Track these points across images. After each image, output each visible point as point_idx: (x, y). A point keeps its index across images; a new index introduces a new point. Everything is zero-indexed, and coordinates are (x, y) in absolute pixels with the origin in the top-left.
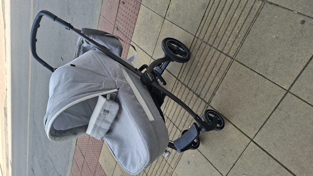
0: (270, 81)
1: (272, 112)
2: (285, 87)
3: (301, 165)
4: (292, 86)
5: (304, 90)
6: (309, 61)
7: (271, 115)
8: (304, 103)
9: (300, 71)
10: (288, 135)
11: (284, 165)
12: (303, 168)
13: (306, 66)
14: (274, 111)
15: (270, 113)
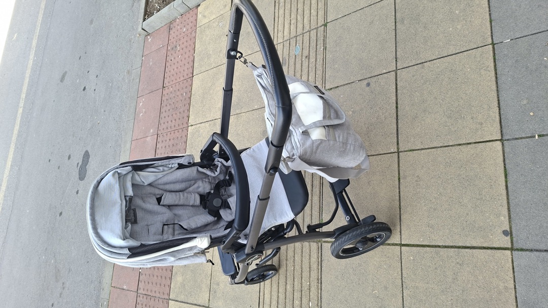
0: (374, 155)
1: (399, 187)
2: (392, 150)
3: (477, 226)
4: (398, 144)
5: (412, 139)
6: (397, 111)
7: (399, 192)
8: (423, 151)
9: (395, 124)
10: (434, 200)
11: (460, 244)
12: (481, 227)
13: (397, 116)
14: (399, 185)
15: (398, 191)
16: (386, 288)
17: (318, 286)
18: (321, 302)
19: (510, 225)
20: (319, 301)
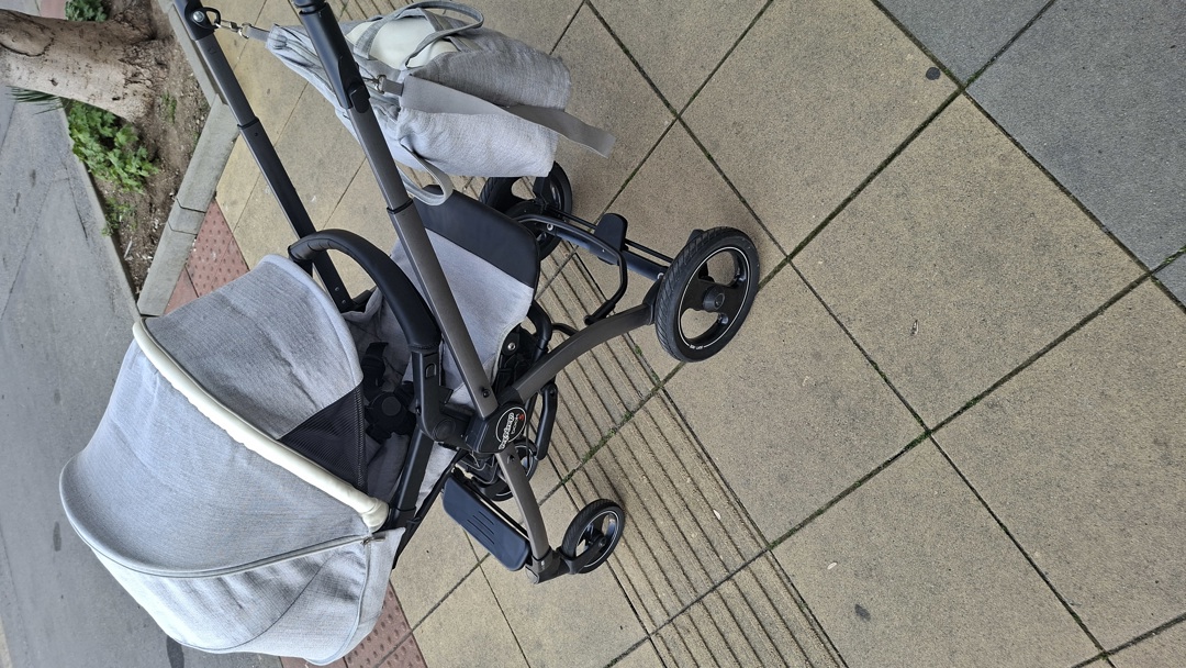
0: (645, 160)
1: (720, 171)
2: (667, 123)
3: (880, 108)
4: (668, 105)
5: (685, 76)
6: (631, 57)
7: (725, 177)
8: (713, 79)
9: (642, 78)
10: (786, 136)
11: (878, 163)
12: (889, 104)
13: (636, 64)
14: (716, 166)
15: (720, 177)
16: (817, 356)
17: (707, 469)
18: (732, 492)
19: (929, 56)
20: (728, 493)
